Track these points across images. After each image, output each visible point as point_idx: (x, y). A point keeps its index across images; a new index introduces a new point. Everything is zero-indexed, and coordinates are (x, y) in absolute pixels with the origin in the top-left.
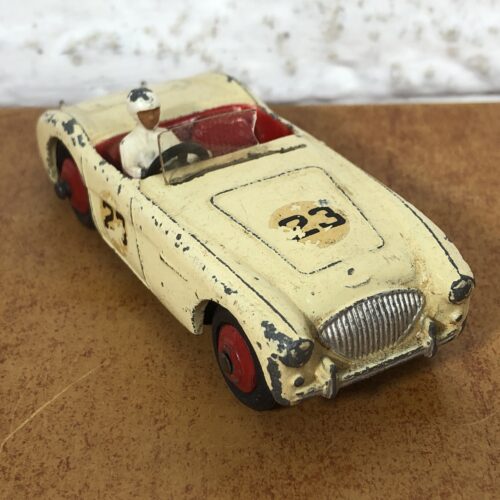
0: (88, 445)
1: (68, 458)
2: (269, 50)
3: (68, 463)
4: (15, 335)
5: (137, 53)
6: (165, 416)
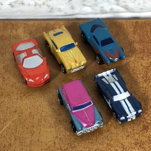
0: (15, 139)
6: (34, 131)
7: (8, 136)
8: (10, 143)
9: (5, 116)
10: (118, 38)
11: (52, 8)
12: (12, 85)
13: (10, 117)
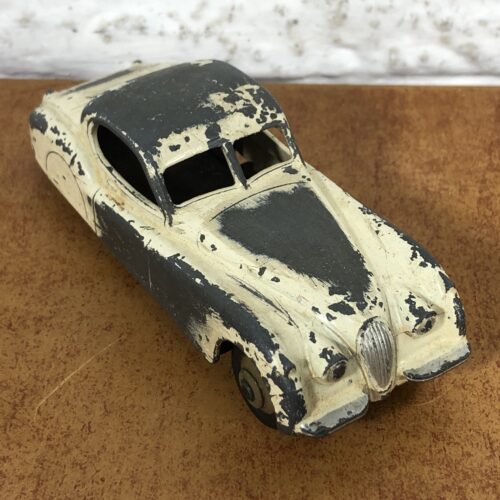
0: (106, 411)
1: (90, 423)
2: (280, 34)
3: (90, 427)
4: (48, 308)
5: (161, 34)
6: (170, 388)
7: (82, 400)
8: (86, 422)
9: (73, 341)
10: (446, 133)
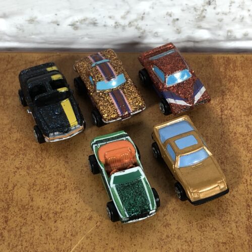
11: (145, 31)
12: (82, 170)
13: (81, 229)
